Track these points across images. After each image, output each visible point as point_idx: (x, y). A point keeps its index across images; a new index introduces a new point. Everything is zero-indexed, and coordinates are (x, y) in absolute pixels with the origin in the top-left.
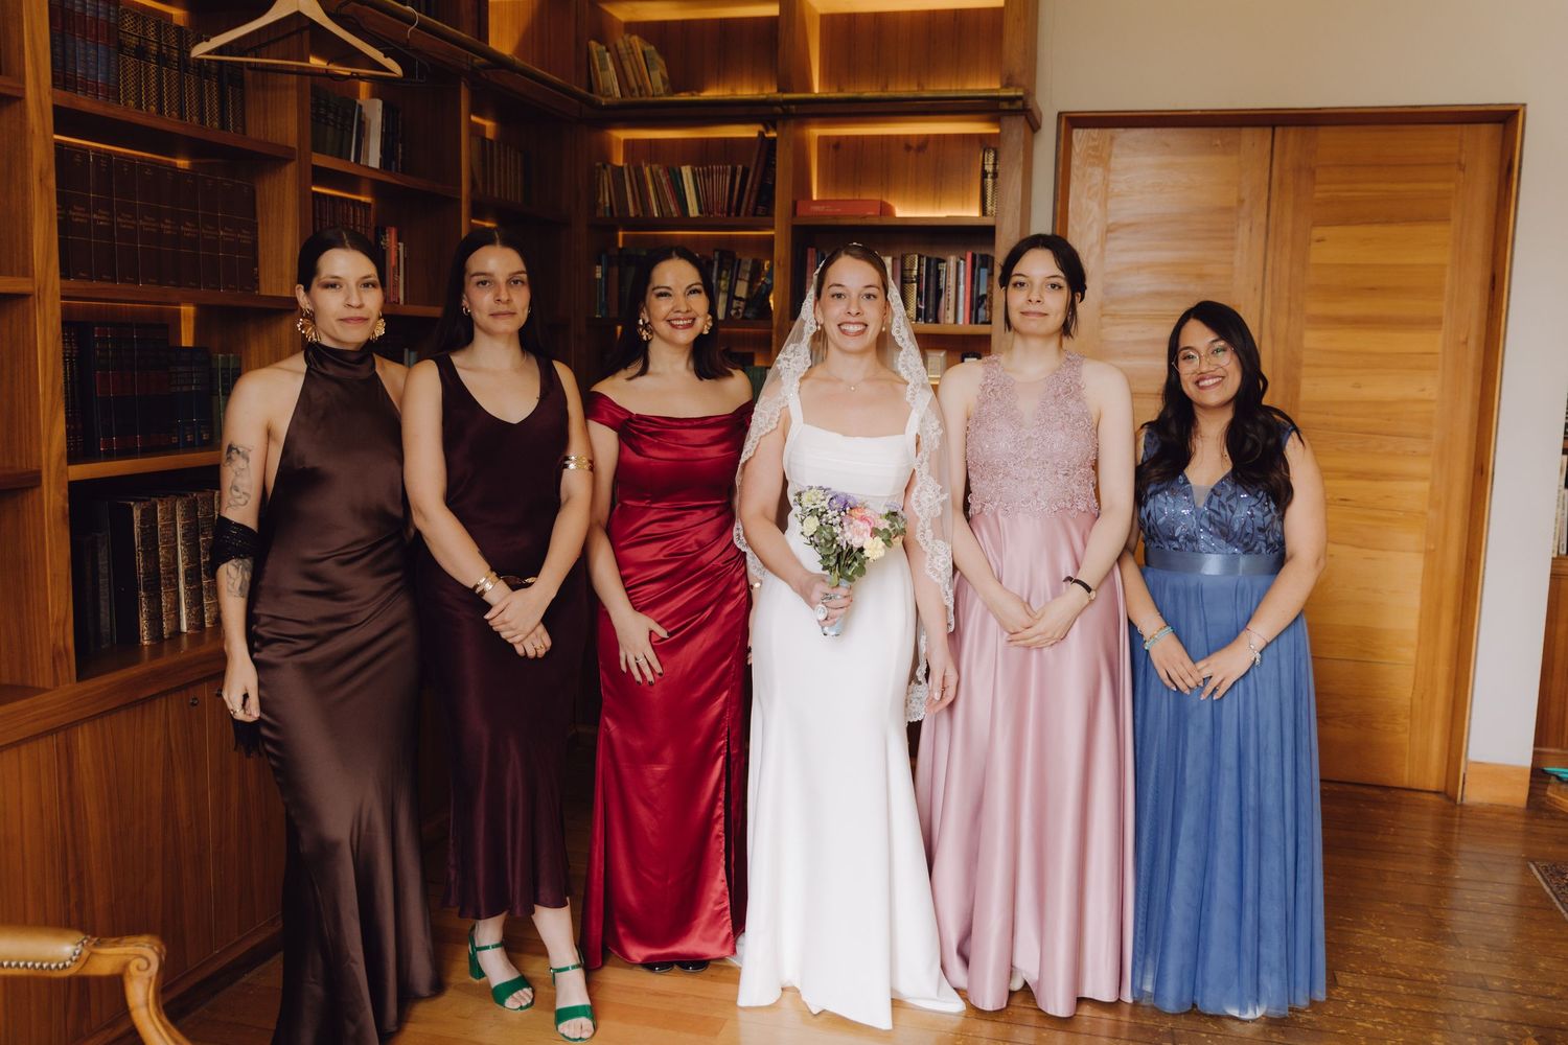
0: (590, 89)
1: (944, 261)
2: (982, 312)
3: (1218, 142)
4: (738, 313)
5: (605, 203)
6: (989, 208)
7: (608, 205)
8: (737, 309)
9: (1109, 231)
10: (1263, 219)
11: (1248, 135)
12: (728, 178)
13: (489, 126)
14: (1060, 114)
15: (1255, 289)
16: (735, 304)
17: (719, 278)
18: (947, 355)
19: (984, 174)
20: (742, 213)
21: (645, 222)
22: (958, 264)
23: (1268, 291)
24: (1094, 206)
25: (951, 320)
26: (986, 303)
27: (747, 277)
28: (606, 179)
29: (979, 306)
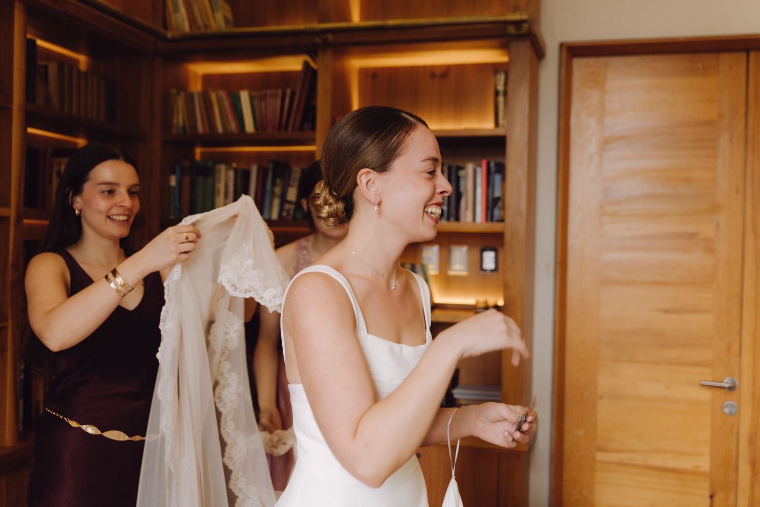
0: (166, 26)
1: (462, 168)
2: (497, 212)
3: (700, 66)
4: (288, 215)
5: (178, 122)
6: (501, 122)
7: (181, 123)
8: (288, 211)
9: (606, 142)
10: (741, 129)
11: (726, 59)
12: (279, 101)
13: (82, 59)
14: (562, 45)
15: (737, 191)
16: (287, 206)
17: (274, 184)
18: (469, 249)
19: (497, 93)
20: (290, 128)
21: (212, 139)
22: (475, 172)
23: (749, 192)
24: (593, 123)
25: (469, 218)
26: (500, 204)
27: (296, 184)
28: (180, 103)
29: (494, 206)
